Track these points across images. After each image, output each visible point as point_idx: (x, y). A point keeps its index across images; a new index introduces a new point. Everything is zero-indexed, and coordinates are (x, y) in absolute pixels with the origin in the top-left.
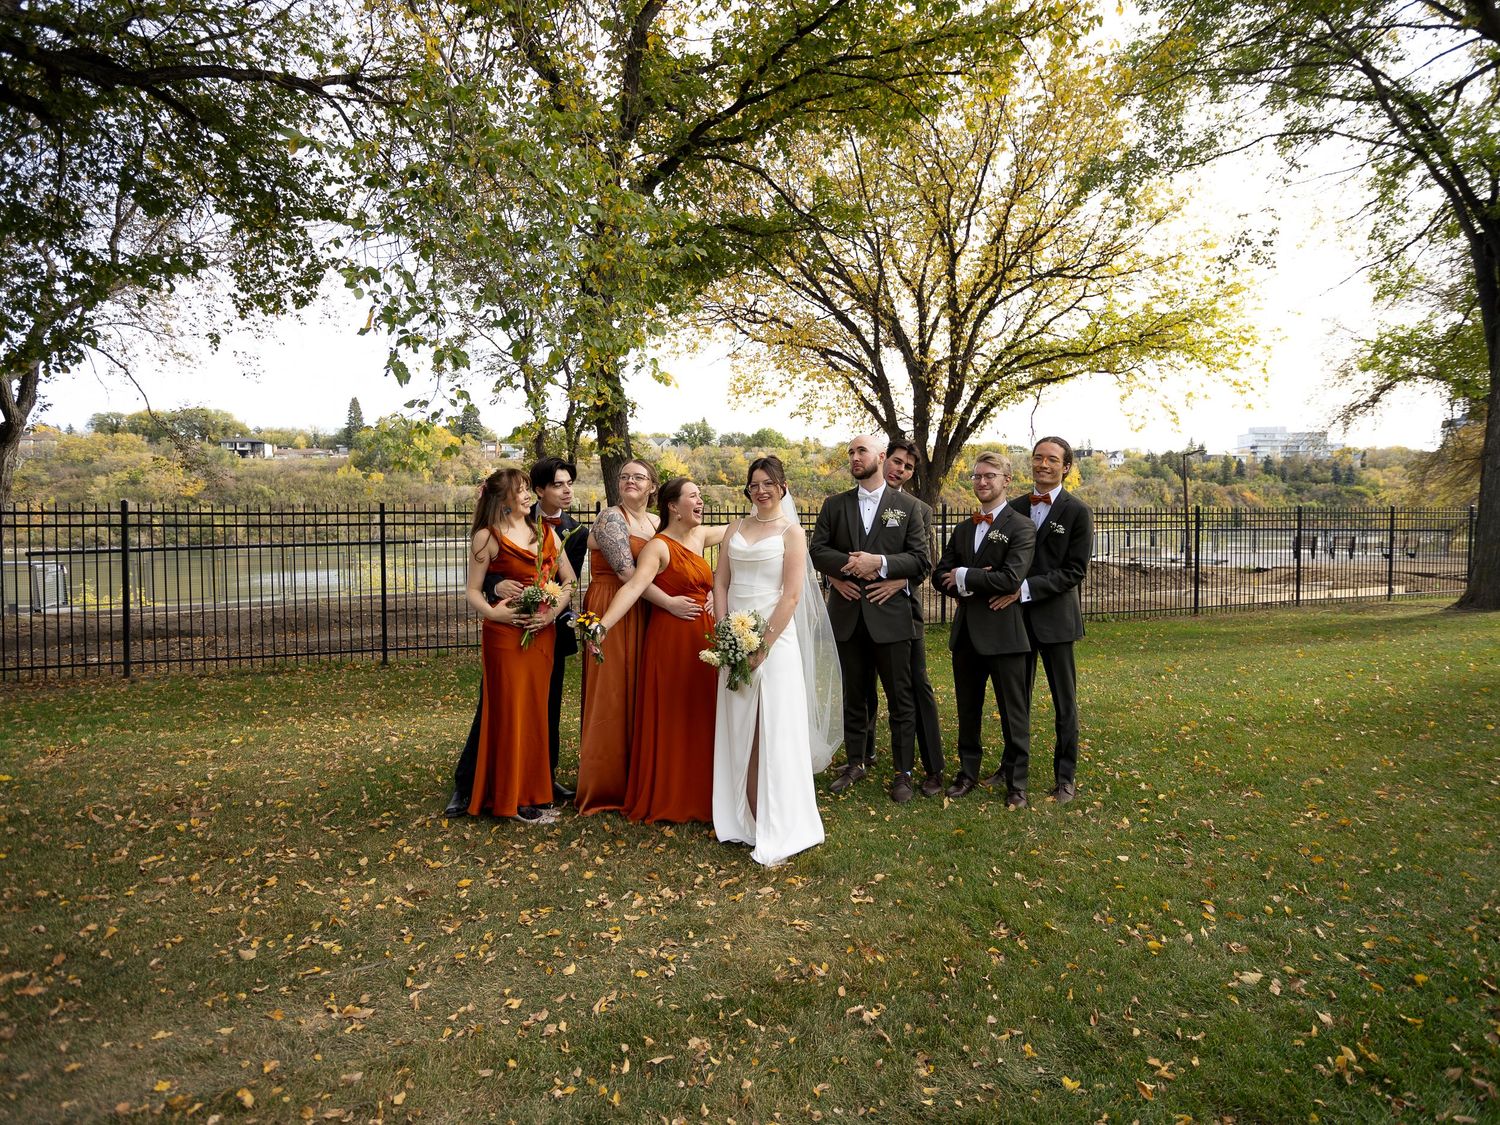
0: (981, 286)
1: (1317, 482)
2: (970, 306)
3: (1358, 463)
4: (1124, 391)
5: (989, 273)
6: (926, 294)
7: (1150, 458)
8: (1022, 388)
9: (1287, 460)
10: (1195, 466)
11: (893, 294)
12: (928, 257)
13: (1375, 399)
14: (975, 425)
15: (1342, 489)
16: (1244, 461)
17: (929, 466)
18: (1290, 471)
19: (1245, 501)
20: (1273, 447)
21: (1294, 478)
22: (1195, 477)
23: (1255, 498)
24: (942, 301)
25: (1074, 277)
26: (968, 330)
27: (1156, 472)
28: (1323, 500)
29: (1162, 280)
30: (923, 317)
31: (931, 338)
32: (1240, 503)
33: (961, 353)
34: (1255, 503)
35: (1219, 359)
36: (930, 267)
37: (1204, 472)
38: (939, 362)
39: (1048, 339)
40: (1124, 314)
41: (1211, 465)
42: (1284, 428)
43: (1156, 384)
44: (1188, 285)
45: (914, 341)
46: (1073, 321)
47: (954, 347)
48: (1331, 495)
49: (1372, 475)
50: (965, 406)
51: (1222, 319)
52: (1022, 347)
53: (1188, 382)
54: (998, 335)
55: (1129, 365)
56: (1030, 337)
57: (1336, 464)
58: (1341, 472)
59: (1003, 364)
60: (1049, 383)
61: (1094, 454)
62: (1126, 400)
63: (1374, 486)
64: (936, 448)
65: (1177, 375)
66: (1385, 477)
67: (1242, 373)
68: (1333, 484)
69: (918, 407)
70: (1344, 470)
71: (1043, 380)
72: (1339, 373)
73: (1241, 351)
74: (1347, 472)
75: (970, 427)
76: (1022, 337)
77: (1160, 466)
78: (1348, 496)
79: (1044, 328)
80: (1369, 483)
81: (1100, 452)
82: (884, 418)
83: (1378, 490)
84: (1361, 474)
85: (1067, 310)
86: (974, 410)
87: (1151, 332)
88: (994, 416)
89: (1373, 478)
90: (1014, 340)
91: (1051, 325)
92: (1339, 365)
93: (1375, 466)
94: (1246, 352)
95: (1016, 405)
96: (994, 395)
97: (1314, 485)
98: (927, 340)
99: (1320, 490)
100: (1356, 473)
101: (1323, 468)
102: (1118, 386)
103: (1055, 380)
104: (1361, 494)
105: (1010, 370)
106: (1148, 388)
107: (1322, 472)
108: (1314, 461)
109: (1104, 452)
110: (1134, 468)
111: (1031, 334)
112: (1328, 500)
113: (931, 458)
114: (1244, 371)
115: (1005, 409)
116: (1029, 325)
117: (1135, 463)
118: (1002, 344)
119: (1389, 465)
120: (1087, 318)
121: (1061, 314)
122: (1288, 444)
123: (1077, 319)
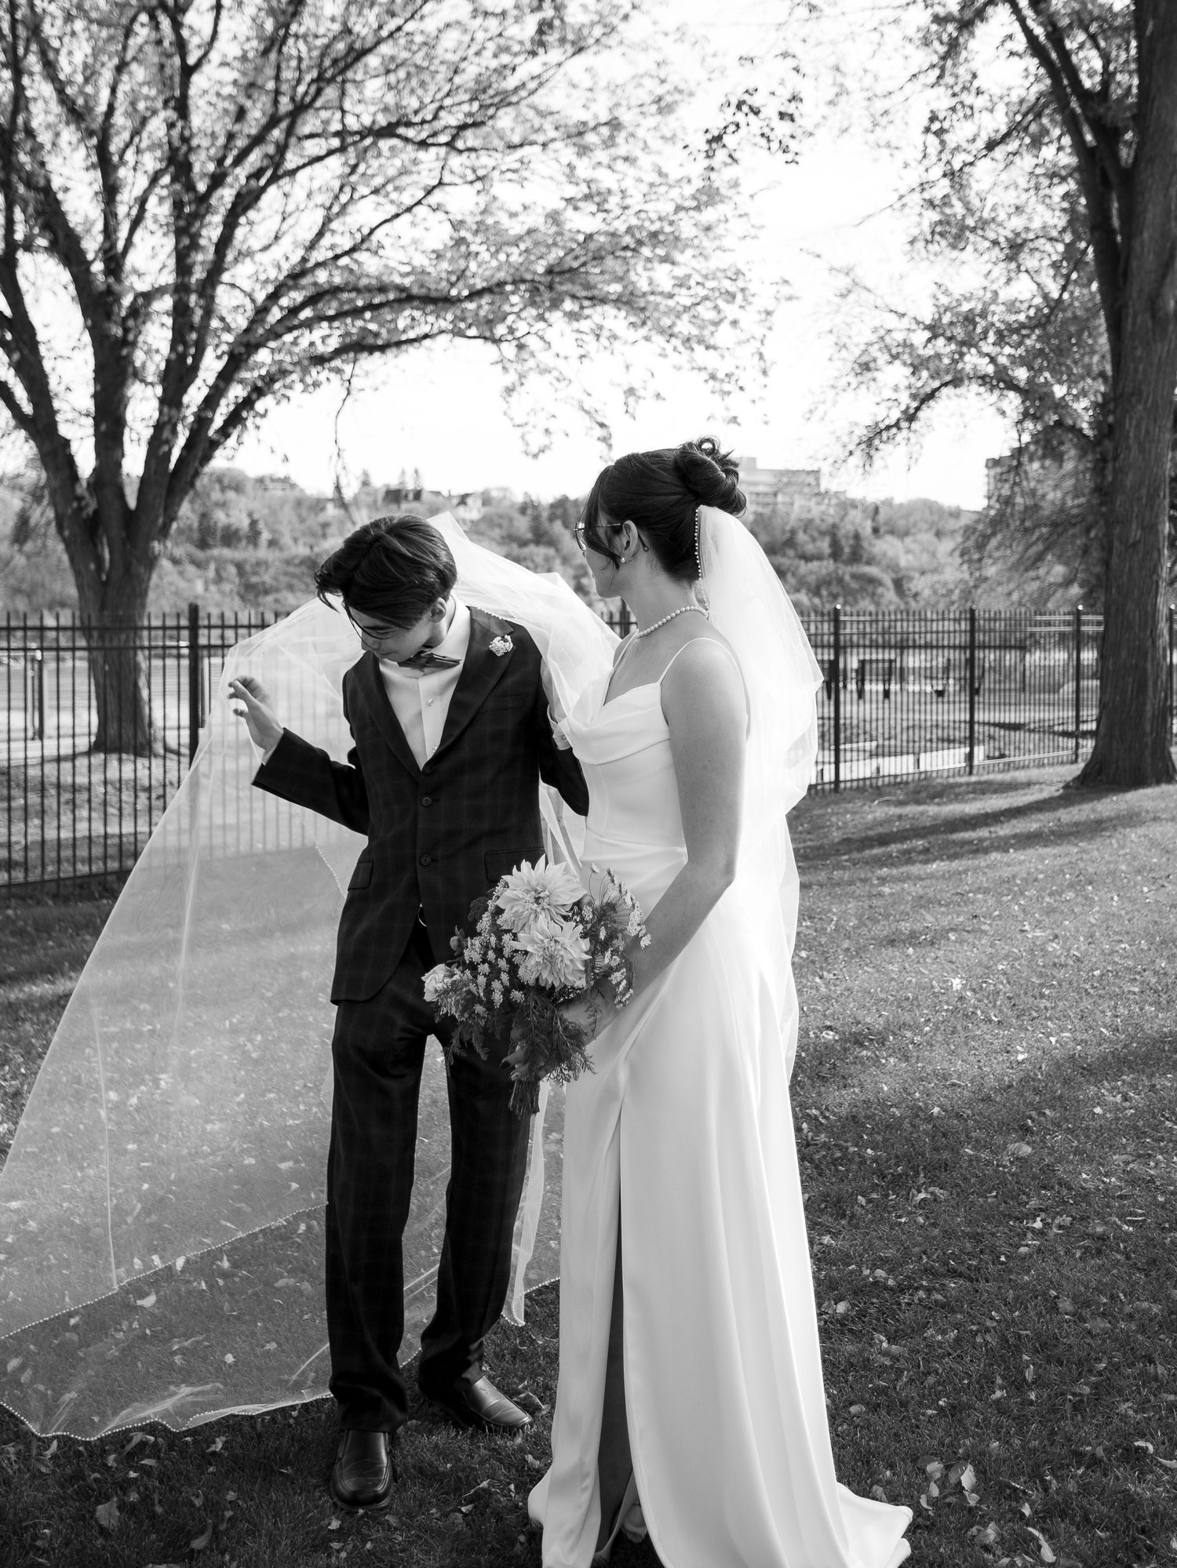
0: (241, 143)
1: (807, 558)
2: (217, 180)
3: (866, 526)
4: (511, 378)
5: (256, 115)
6: (115, 146)
7: (527, 507)
8: (320, 360)
11: (44, 137)
12: (121, 68)
13: (911, 417)
14: (225, 432)
15: (846, 571)
17: (130, 518)
24: (151, 162)
25: (423, 144)
26: (211, 231)
27: (540, 536)
28: (816, 591)
29: (584, 168)
30: (110, 192)
31: (129, 243)
33: (197, 275)
35: (684, 327)
36: (123, 88)
38: (148, 297)
39: (369, 265)
40: (516, 228)
42: (753, 460)
43: (569, 368)
44: (628, 184)
45: (91, 245)
46: (418, 232)
47: (183, 267)
48: (829, 583)
49: (888, 547)
50: (205, 391)
51: (689, 252)
52: (322, 276)
53: (627, 367)
54: (266, 248)
55: (522, 328)
56: (337, 257)
57: (834, 526)
58: (843, 542)
59: (282, 308)
60: (371, 353)
61: (425, 496)
62: (515, 394)
63: (893, 567)
64: (144, 480)
65: (608, 352)
66: (908, 551)
67: (723, 357)
68: (831, 562)
69: (103, 389)
70: (847, 538)
71: (358, 347)
72: (856, 367)
73: (722, 315)
74: (852, 542)
75: (215, 437)
76: (320, 254)
77: (546, 525)
78: (854, 585)
79: (363, 241)
80: (884, 563)
81: (438, 493)
82: (28, 408)
83: (900, 575)
84: (873, 546)
85: (409, 209)
86: (223, 402)
87: (566, 267)
88: (263, 416)
89: (891, 553)
90: (304, 260)
91: (378, 235)
92: (857, 352)
93: (892, 532)
94: (731, 318)
95: (306, 395)
96: (263, 372)
97: (802, 563)
98: (120, 245)
99: (811, 573)
100: (865, 544)
101: (815, 534)
102: (500, 366)
103: (382, 349)
104: (873, 581)
105: (296, 322)
106: (555, 373)
107: (814, 540)
108: (801, 520)
109: (445, 493)
110: (500, 526)
111: (339, 251)
112: (824, 593)
113: (132, 502)
114: (726, 353)
115: (284, 402)
116: (333, 232)
117: (501, 516)
118: (279, 268)
119: (913, 531)
120: (447, 229)
121: (397, 216)
122: (761, 489)
123: (427, 229)
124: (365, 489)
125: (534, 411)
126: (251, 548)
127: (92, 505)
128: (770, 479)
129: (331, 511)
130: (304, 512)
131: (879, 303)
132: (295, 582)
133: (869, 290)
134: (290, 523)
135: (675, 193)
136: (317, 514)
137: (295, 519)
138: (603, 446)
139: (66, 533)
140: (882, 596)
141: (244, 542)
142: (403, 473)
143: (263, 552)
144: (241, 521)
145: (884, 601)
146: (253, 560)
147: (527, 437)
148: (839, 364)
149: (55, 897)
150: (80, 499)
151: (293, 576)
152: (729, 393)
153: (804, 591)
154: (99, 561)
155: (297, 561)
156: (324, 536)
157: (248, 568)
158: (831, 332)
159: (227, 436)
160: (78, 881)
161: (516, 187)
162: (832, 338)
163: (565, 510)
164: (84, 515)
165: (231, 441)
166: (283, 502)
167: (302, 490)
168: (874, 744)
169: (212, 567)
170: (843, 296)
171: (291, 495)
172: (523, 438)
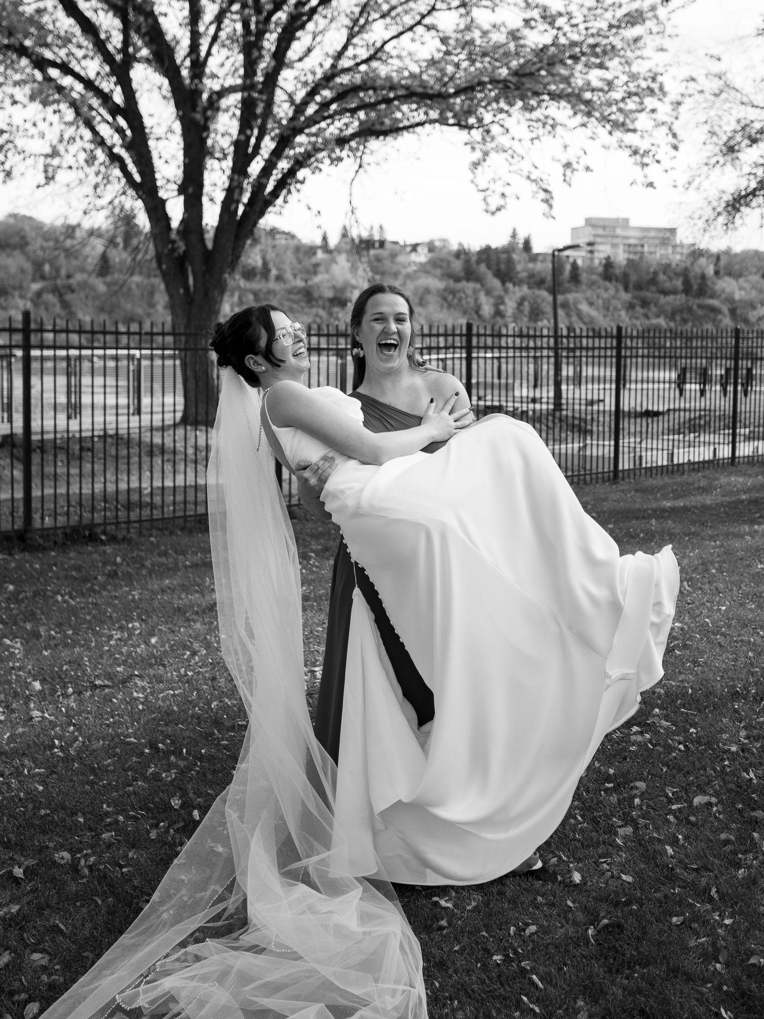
1: (665, 293)
3: (710, 270)
4: (478, 155)
7: (461, 253)
8: (343, 141)
9: (630, 262)
10: (519, 267)
15: (694, 302)
16: (580, 262)
18: (633, 278)
19: (580, 316)
20: (614, 246)
21: (639, 287)
22: (518, 283)
23: (594, 313)
26: (270, 41)
27: (470, 274)
28: (671, 317)
30: (195, 16)
31: (209, 53)
32: (574, 318)
33: (260, 78)
34: (592, 320)
37: (531, 276)
38: (219, 94)
39: (382, 70)
41: (539, 266)
42: (626, 221)
43: (522, 148)
48: (681, 311)
49: (727, 285)
50: (262, 164)
51: (616, 61)
52: (344, 79)
53: (565, 147)
54: (300, 60)
55: (488, 117)
56: (358, 65)
57: (686, 269)
58: (693, 281)
59: (317, 103)
60: (378, 137)
61: (387, 245)
62: (480, 167)
63: (730, 300)
64: (218, 230)
65: (551, 136)
66: (741, 288)
67: (642, 137)
68: (684, 295)
69: (190, 162)
70: (696, 278)
71: (368, 132)
72: (724, 149)
73: (643, 106)
74: (699, 281)
75: (268, 198)
76: (345, 63)
77: (474, 266)
78: (700, 312)
79: (376, 53)
80: (723, 296)
81: (396, 243)
82: (137, 178)
83: (735, 306)
84: (715, 284)
85: (411, 29)
86: (275, 172)
87: (527, 71)
88: (302, 182)
89: (728, 290)
90: (333, 66)
91: (388, 47)
92: (725, 139)
93: (730, 274)
94: (650, 107)
95: (333, 167)
96: (302, 150)
97: (662, 297)
98: (203, 54)
99: (668, 303)
100: (709, 283)
101: (672, 275)
102: (469, 147)
103: (385, 133)
104: (714, 310)
105: (326, 114)
106: (510, 152)
107: (670, 279)
108: (661, 265)
109: (402, 243)
110: (441, 267)
111: (358, 60)
112: (678, 318)
113: (210, 245)
114: (645, 135)
115: (317, 171)
116: (355, 46)
117: (442, 260)
118: (314, 73)
119: (746, 273)
120: (437, 42)
121: (402, 33)
122: (632, 241)
123: (422, 43)
124: (344, 240)
125: (494, 181)
126: (263, 281)
127: (182, 247)
128: (638, 234)
129: (320, 255)
130: (301, 255)
131: (745, 99)
132: (295, 306)
133: (737, 91)
134: (291, 263)
135: (608, 15)
136: (310, 258)
137: (294, 261)
138: (545, 206)
139: (164, 267)
140: (721, 321)
141: (258, 277)
142: (372, 228)
143: (272, 285)
144: (256, 261)
145: (723, 325)
146: (265, 290)
147: (489, 200)
148: (711, 147)
149: (183, 529)
150: (173, 242)
151: (294, 301)
152: (647, 165)
153: (662, 317)
154: (186, 287)
155: (295, 291)
156: (315, 273)
157: (261, 295)
158: (706, 122)
159: (277, 197)
160: (198, 518)
161: (489, 11)
162: (707, 128)
163: (489, 256)
164: (176, 254)
165: (279, 201)
166: (287, 248)
167: (299, 240)
168: (747, 430)
169: (237, 295)
170: (716, 95)
171: (292, 243)
172: (485, 200)
